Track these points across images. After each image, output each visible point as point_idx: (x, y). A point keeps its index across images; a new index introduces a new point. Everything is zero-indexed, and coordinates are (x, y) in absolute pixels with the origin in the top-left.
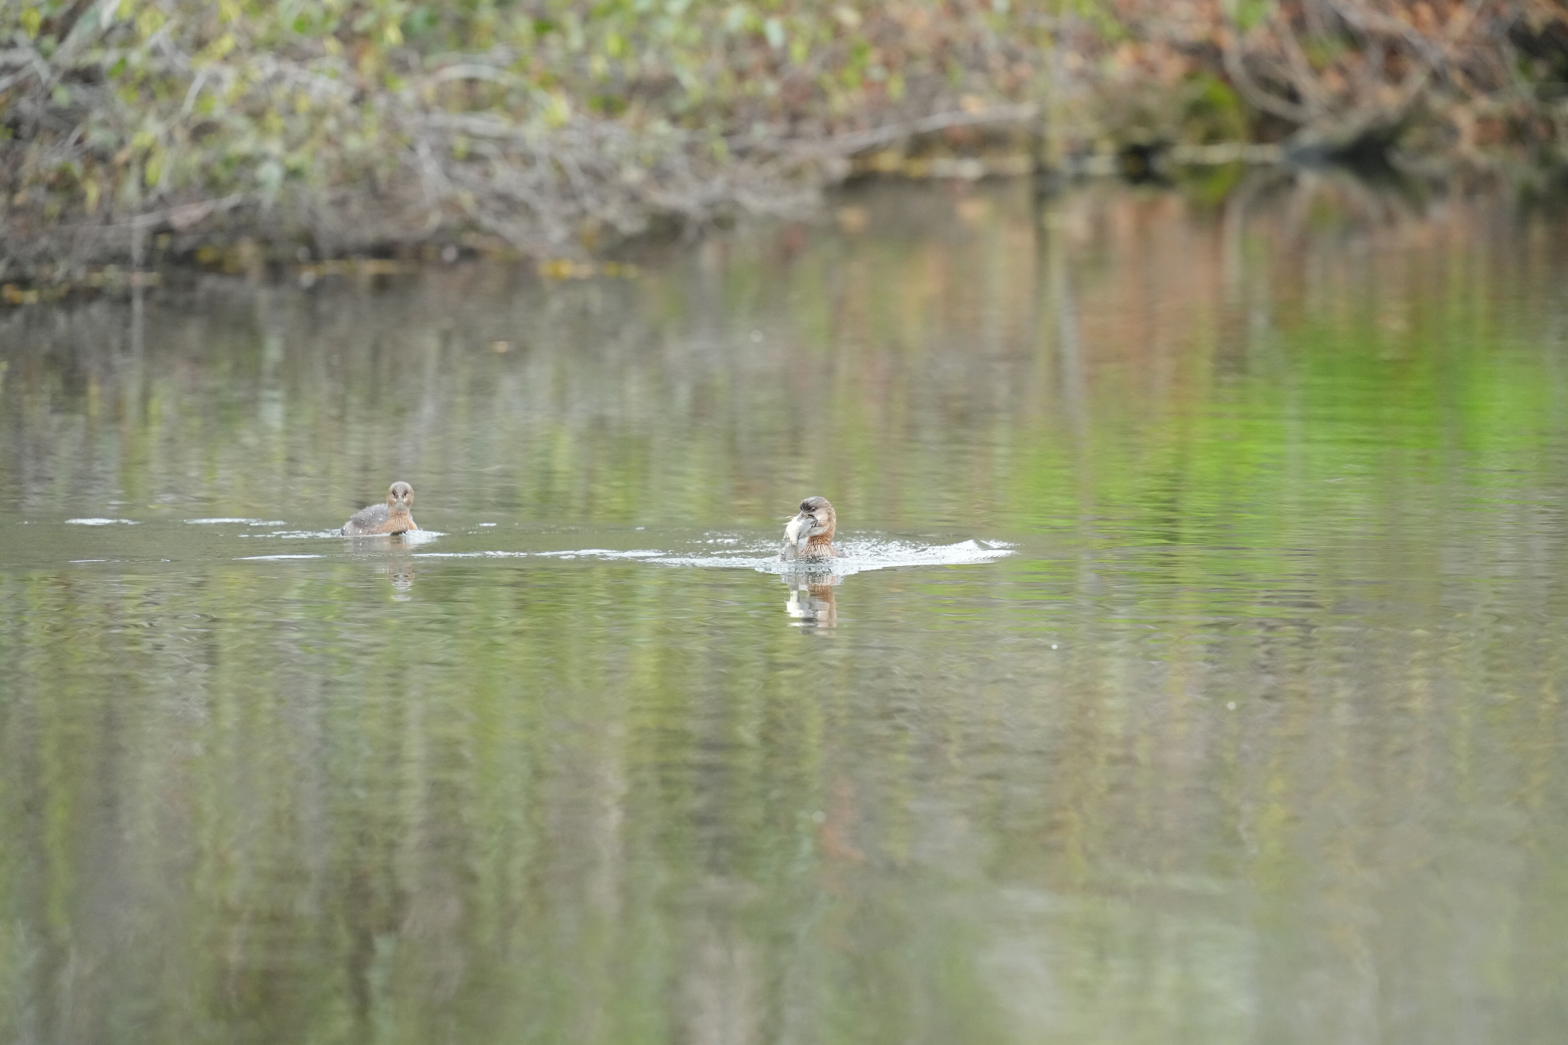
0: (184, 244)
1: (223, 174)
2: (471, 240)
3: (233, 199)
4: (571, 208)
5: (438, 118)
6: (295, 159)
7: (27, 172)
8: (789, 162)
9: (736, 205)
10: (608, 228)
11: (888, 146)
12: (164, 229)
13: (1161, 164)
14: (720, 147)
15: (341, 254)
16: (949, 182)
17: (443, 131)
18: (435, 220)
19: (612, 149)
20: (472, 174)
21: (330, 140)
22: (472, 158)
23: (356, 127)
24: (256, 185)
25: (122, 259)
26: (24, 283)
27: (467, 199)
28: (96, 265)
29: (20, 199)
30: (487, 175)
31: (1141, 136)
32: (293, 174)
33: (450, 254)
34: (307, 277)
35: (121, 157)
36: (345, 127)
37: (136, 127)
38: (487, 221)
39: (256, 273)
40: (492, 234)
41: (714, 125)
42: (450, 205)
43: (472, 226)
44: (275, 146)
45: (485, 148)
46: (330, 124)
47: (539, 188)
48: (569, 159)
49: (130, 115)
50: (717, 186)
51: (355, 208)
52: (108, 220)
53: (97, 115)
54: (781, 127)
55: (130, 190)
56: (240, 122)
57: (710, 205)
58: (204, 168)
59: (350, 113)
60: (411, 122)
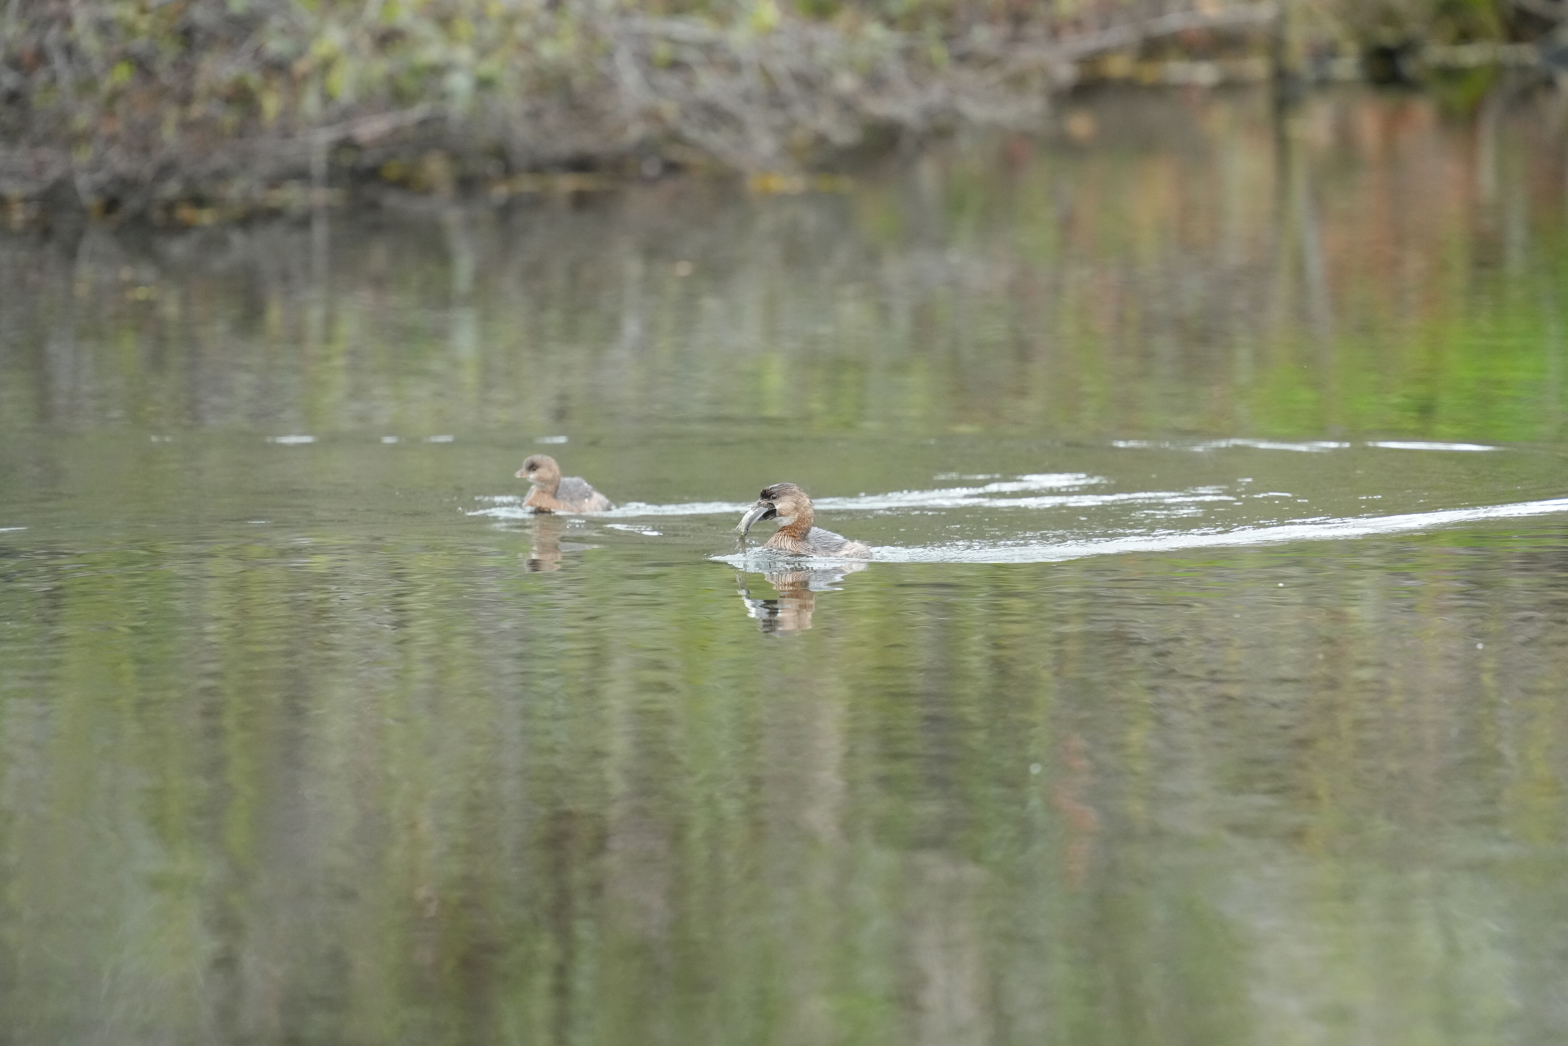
0: (368, 160)
1: (409, 84)
2: (675, 153)
3: (419, 111)
4: (779, 118)
5: (639, 23)
6: (490, 67)
7: (201, 84)
8: (1012, 67)
9: (959, 116)
10: (821, 140)
11: (1120, 49)
12: (347, 144)
13: (1410, 67)
14: (939, 52)
15: (537, 168)
16: (1185, 88)
17: (643, 37)
18: (636, 132)
19: (824, 55)
20: (673, 82)
21: (526, 47)
22: (675, 65)
23: (549, 33)
24: (443, 96)
25: (302, 175)
26: (199, 201)
27: (669, 109)
28: (275, 182)
29: (197, 111)
30: (690, 84)
31: (1387, 36)
32: (484, 84)
33: (651, 168)
34: (500, 192)
35: (301, 67)
36: (542, 33)
37: (317, 34)
38: (692, 133)
39: (445, 189)
40: (693, 146)
41: (932, 28)
42: (651, 115)
43: (675, 138)
44: (464, 54)
45: (690, 55)
46: (522, 31)
47: (747, 97)
48: (779, 66)
49: (309, 22)
50: (936, 94)
51: (551, 120)
52: (286, 133)
53: (275, 22)
54: (1003, 29)
55: (311, 103)
56: (426, 29)
57: (928, 114)
58: (391, 79)
59: (545, 18)
60: (609, 28)
